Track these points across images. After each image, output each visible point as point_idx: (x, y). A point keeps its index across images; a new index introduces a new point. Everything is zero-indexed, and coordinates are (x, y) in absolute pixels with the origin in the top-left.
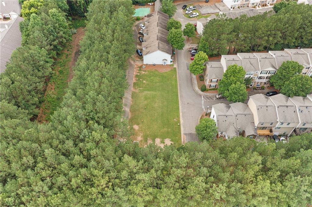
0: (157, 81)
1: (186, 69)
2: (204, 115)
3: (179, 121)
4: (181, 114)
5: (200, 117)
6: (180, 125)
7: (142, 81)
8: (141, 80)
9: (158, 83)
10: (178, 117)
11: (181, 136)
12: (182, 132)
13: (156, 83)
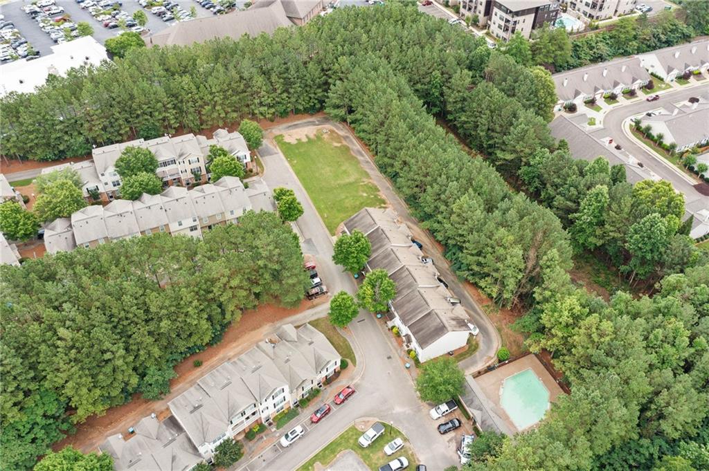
0: (347, 201)
1: (313, 240)
2: (260, 174)
3: (290, 162)
4: (291, 170)
5: (265, 171)
6: (287, 159)
7: (369, 196)
8: (372, 196)
9: (344, 197)
10: (293, 166)
11: (281, 150)
12: (281, 155)
13: (347, 197)
